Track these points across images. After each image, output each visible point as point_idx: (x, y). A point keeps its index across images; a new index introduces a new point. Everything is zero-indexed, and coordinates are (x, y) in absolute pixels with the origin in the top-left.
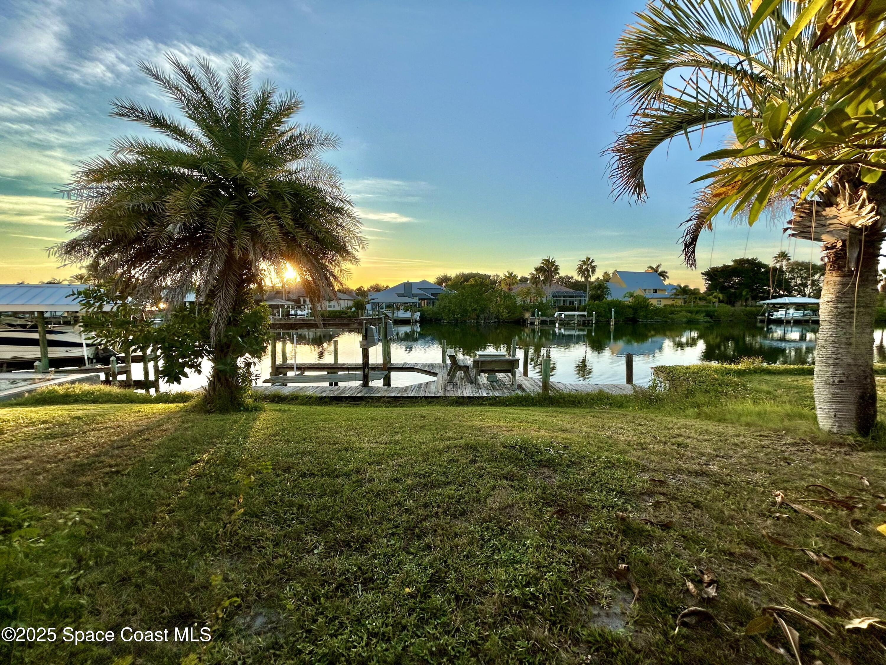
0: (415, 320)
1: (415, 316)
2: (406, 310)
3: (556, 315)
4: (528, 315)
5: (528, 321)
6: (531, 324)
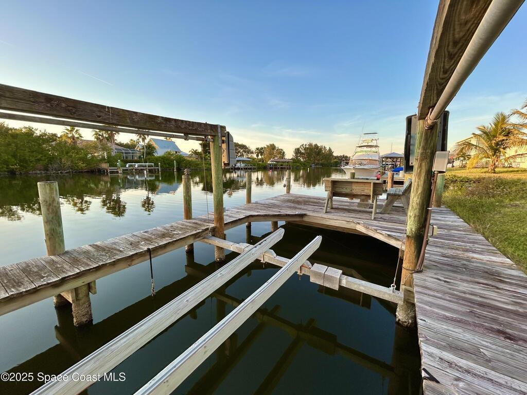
3: (127, 166)
4: (105, 166)
5: (107, 171)
6: (112, 172)
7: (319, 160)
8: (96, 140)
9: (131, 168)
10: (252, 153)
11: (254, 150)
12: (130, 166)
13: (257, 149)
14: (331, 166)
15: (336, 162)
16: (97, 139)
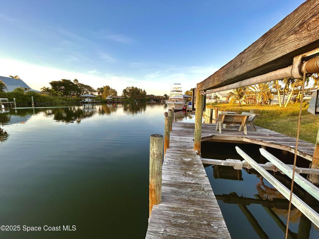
7: (138, 97)
10: (95, 91)
11: (96, 90)
13: (99, 89)
14: (146, 101)
15: (148, 99)
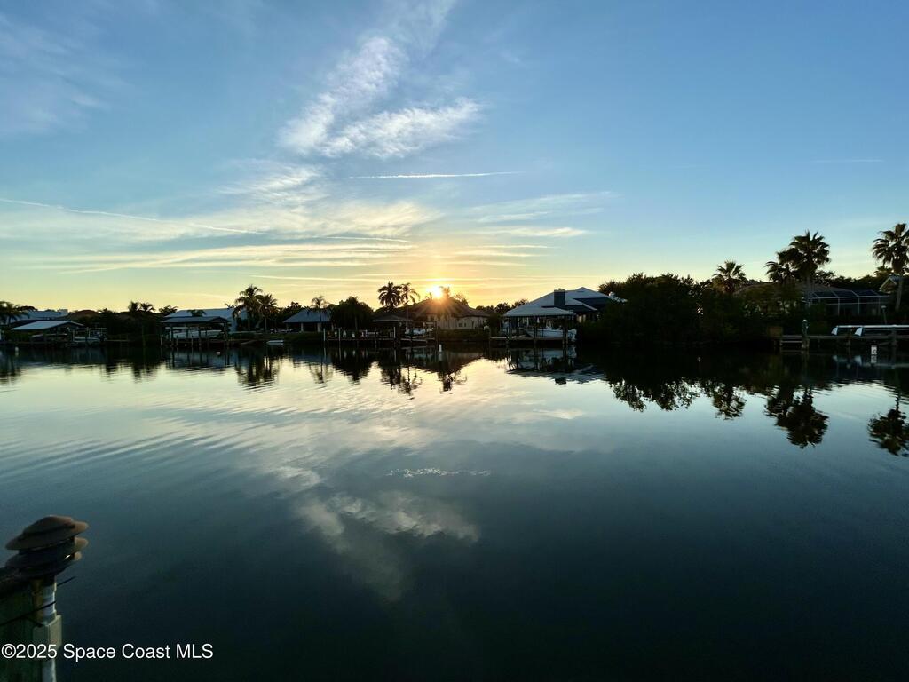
0: (570, 340)
1: (568, 335)
2: (555, 327)
3: (835, 331)
4: (775, 332)
5: (778, 343)
6: (786, 346)
8: (772, 281)
9: (845, 336)
12: (840, 331)
16: (775, 279)
